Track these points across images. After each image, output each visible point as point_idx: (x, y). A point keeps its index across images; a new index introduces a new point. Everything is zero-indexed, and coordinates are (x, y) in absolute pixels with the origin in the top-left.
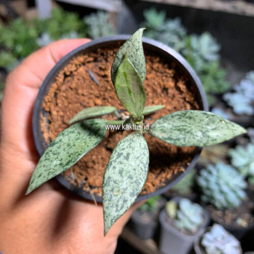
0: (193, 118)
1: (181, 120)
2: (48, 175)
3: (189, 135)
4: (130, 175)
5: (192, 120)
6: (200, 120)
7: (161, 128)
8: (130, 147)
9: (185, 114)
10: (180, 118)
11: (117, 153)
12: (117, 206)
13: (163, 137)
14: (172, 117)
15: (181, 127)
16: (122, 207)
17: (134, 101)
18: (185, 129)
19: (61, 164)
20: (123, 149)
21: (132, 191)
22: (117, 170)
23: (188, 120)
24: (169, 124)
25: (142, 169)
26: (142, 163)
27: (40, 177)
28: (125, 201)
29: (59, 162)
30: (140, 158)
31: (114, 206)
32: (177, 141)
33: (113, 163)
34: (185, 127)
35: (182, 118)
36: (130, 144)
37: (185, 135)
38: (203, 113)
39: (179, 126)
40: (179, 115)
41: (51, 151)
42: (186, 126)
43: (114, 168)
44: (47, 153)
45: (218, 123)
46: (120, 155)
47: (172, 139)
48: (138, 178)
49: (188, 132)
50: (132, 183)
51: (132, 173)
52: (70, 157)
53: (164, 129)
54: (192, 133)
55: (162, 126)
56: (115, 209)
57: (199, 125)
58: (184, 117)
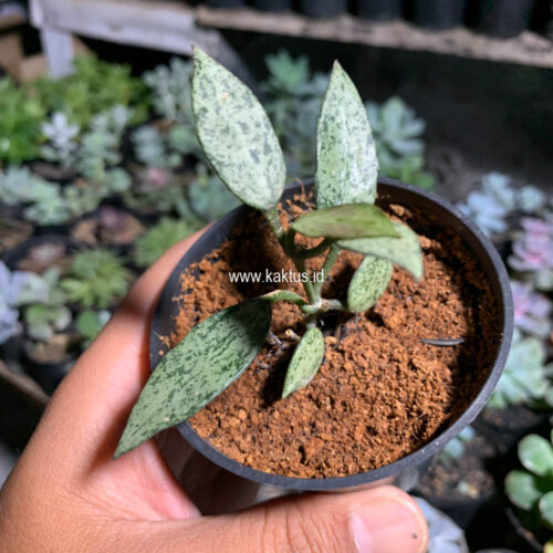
0: (220, 374)
1: (236, 353)
3: (202, 349)
4: (228, 133)
5: (219, 369)
6: (205, 382)
7: (252, 317)
8: (265, 174)
9: (238, 365)
10: (240, 354)
15: (224, 346)
16: (201, 86)
18: (216, 349)
19: (333, 119)
21: (208, 115)
22: (251, 125)
23: (226, 363)
29: (338, 120)
30: (237, 171)
32: (211, 324)
33: (265, 130)
34: (219, 351)
35: (237, 358)
36: (268, 179)
37: (209, 343)
38: (211, 394)
39: (228, 344)
41: (363, 129)
42: (220, 354)
44: (364, 122)
45: (173, 410)
46: (267, 149)
48: (215, 139)
49: (207, 350)
50: (217, 125)
51: (229, 139)
52: (332, 137)
54: (200, 354)
58: (236, 361)
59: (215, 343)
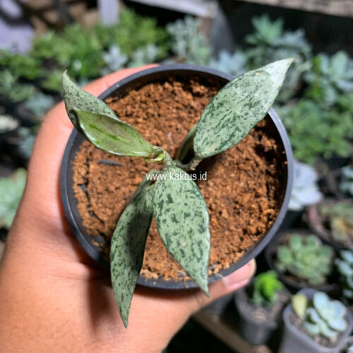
0: (224, 101)
1: (215, 116)
2: (129, 289)
3: (237, 120)
4: (185, 214)
5: (225, 105)
6: (233, 96)
7: (205, 143)
8: (165, 188)
9: (213, 106)
10: (213, 114)
11: (157, 206)
12: (194, 255)
13: (216, 150)
14: (204, 121)
15: (223, 122)
17: (128, 142)
18: (229, 120)
19: (132, 268)
20: (161, 196)
21: (198, 228)
22: (169, 221)
23: (222, 109)
24: (208, 130)
25: (192, 197)
26: (188, 191)
27: (124, 299)
28: (200, 243)
29: (129, 269)
30: (183, 188)
31: (192, 257)
32: (233, 139)
33: (160, 218)
34: (226, 119)
35: (214, 112)
36: (164, 184)
37: (234, 125)
38: (229, 87)
39: (220, 123)
40: (208, 113)
41: (115, 265)
42: (225, 116)
43: (164, 221)
44: (114, 270)
45: (253, 80)
46: (161, 205)
47: (226, 142)
48: (195, 210)
49: (234, 119)
50: (192, 220)
51: (186, 210)
53: (209, 140)
54: (239, 117)
55: (204, 141)
56: (195, 260)
57: (236, 102)
58: (214, 110)
59: (230, 125)
